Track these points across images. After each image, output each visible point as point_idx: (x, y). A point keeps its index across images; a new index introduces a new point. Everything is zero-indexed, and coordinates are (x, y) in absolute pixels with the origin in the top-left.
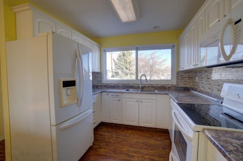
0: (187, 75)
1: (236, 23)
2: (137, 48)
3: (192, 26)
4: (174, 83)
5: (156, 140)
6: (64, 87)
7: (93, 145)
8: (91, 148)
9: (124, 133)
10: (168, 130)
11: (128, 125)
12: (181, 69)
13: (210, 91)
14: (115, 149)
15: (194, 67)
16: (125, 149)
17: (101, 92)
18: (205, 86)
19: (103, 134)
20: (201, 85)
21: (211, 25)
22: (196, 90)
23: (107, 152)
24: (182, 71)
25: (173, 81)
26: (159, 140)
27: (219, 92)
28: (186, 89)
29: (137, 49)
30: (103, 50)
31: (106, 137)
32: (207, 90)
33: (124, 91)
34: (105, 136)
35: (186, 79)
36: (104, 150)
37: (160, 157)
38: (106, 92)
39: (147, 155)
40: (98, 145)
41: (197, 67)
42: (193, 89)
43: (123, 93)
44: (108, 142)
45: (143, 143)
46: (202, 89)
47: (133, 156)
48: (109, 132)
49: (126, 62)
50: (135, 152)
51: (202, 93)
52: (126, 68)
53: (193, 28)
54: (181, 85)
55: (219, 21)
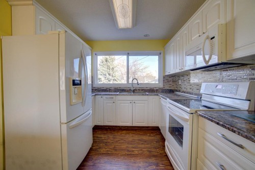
0: (171, 79)
1: (212, 39)
2: (128, 53)
3: (178, 37)
4: (161, 86)
5: (150, 136)
6: (73, 85)
7: (92, 146)
8: (91, 149)
9: (119, 134)
10: (158, 127)
11: (122, 127)
12: (167, 74)
13: (191, 91)
14: (114, 147)
15: (180, 71)
16: (124, 146)
17: (95, 95)
18: (186, 87)
19: (99, 136)
20: (183, 86)
21: (194, 38)
22: (179, 91)
23: (108, 151)
24: (168, 76)
25: (160, 84)
26: (152, 136)
27: (198, 91)
28: (171, 91)
29: (128, 55)
30: (94, 53)
31: (103, 138)
32: (189, 90)
33: (118, 93)
34: (101, 137)
35: (171, 83)
36: (104, 149)
37: (156, 148)
38: (100, 95)
39: (144, 148)
40: (97, 146)
41: (182, 70)
42: (177, 91)
43: (118, 95)
44: (107, 143)
45: (139, 140)
46: (185, 90)
47: (133, 151)
48: (104, 134)
49: (108, 68)
50: (133, 148)
51: (185, 93)
52: (109, 74)
53: (178, 39)
54: (167, 87)
55: (200, 36)
